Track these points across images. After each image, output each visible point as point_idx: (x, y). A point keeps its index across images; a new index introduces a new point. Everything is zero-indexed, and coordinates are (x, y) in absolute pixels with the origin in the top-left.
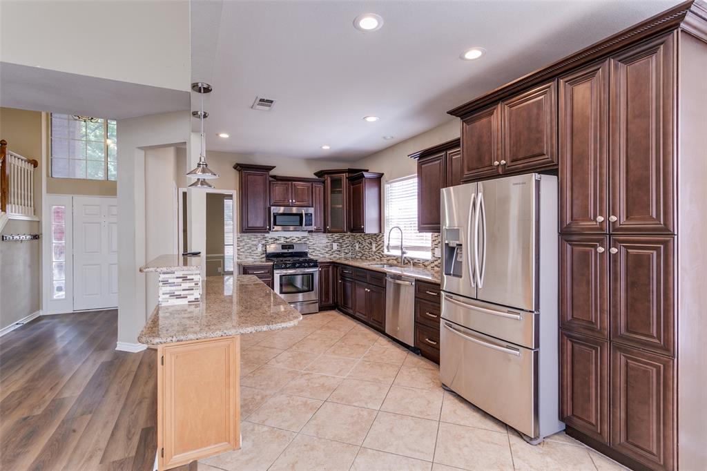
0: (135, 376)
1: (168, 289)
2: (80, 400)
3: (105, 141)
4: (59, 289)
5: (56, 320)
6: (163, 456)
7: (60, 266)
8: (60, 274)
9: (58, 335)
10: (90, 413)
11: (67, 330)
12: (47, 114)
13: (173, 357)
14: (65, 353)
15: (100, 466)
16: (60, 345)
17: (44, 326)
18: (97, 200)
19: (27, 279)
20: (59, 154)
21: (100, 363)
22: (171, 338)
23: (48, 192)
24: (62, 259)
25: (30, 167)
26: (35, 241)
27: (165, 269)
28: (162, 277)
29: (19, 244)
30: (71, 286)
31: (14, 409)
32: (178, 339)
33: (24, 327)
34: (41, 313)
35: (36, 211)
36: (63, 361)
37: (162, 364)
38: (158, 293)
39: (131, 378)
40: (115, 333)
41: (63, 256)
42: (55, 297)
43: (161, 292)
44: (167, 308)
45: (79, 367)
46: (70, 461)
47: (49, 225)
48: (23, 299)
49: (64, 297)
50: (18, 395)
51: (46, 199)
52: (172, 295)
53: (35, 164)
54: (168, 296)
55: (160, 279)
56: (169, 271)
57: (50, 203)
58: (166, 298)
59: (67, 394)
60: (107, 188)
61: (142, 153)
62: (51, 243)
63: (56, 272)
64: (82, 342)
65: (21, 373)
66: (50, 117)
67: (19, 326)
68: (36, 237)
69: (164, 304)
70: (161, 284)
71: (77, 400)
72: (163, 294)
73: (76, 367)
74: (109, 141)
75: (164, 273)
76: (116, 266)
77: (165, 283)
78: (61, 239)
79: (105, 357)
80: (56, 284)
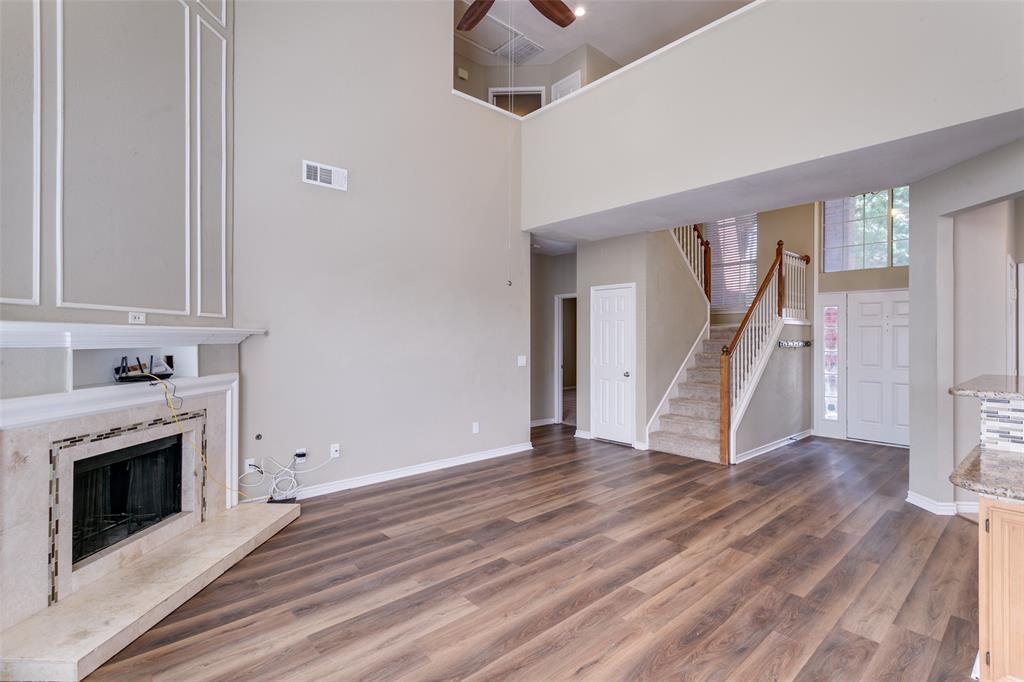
0: (938, 546)
1: (997, 425)
2: (864, 542)
3: (889, 213)
4: (831, 408)
5: (829, 445)
6: (988, 663)
7: (832, 380)
8: (832, 390)
9: (833, 462)
10: (878, 562)
11: (841, 458)
12: (820, 203)
13: (1006, 527)
14: (842, 485)
15: (893, 626)
16: (836, 475)
17: (816, 449)
18: (878, 295)
19: (800, 390)
20: (832, 242)
21: (885, 510)
22: (1003, 491)
23: (820, 291)
24: (835, 371)
25: (802, 264)
26: (807, 348)
27: (991, 395)
28: (986, 405)
29: (792, 352)
30: (844, 406)
31: (798, 523)
32: (1016, 494)
33: (797, 444)
34: (813, 433)
35: (809, 315)
36: (839, 493)
37: (987, 529)
38: (980, 428)
39: (932, 544)
40: (904, 478)
41: (835, 368)
42: (826, 417)
43: (984, 428)
44: (996, 453)
45: (859, 507)
46: (858, 600)
47: (821, 329)
48: (796, 415)
49: (836, 418)
50: (800, 510)
51: (819, 299)
52: (1004, 434)
53: (807, 259)
54: (997, 435)
55: (983, 408)
56: (998, 397)
57: (823, 303)
58: (996, 439)
59: (848, 530)
60: (894, 277)
61: (951, 220)
62: (822, 352)
63: (828, 385)
64: (860, 478)
65: (800, 490)
66: (823, 206)
67: (792, 441)
68: (808, 344)
69: (988, 446)
70: (984, 415)
71: (861, 541)
72: (988, 431)
73: (856, 505)
74: (894, 212)
75: (990, 400)
76: (907, 387)
77: (992, 415)
78: (832, 347)
79: (891, 505)
80: (828, 402)
